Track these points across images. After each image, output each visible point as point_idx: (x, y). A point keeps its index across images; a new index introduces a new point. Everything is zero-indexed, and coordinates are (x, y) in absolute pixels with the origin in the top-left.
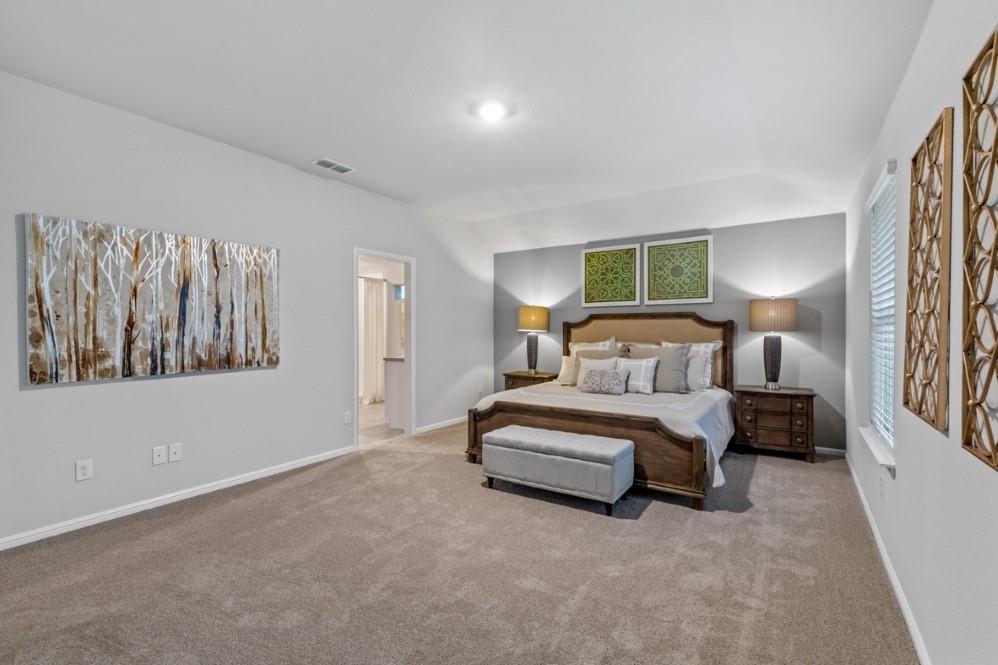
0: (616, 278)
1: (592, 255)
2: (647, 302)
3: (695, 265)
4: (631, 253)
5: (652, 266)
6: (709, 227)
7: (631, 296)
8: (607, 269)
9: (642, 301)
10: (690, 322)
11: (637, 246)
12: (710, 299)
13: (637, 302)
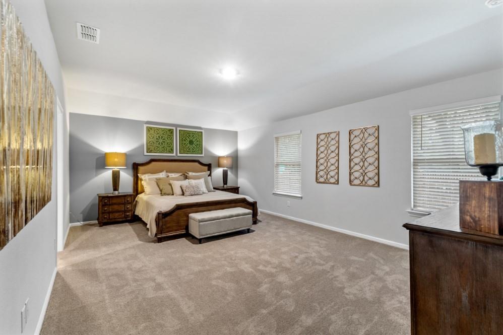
0: (164, 142)
1: (151, 128)
2: (179, 155)
3: (198, 141)
4: (171, 131)
5: (181, 139)
6: (202, 127)
7: (171, 151)
8: (159, 137)
9: (176, 154)
10: (197, 164)
11: (174, 128)
12: (203, 155)
13: (174, 154)
